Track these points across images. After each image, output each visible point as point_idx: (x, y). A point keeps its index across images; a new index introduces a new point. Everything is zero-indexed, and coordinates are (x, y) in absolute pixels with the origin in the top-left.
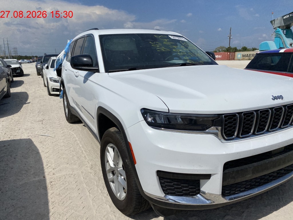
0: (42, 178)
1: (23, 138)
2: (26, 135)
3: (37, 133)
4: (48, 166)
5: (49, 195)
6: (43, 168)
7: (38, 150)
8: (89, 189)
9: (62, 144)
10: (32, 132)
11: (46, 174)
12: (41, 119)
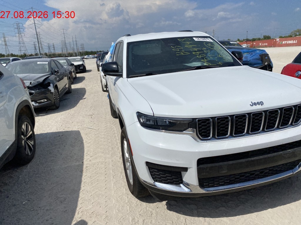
0: (81, 163)
1: (73, 130)
2: (77, 127)
3: (85, 126)
4: (87, 154)
5: (83, 176)
6: (83, 155)
7: (83, 140)
8: (114, 175)
9: (103, 136)
10: (82, 125)
11: (85, 160)
12: (91, 113)
